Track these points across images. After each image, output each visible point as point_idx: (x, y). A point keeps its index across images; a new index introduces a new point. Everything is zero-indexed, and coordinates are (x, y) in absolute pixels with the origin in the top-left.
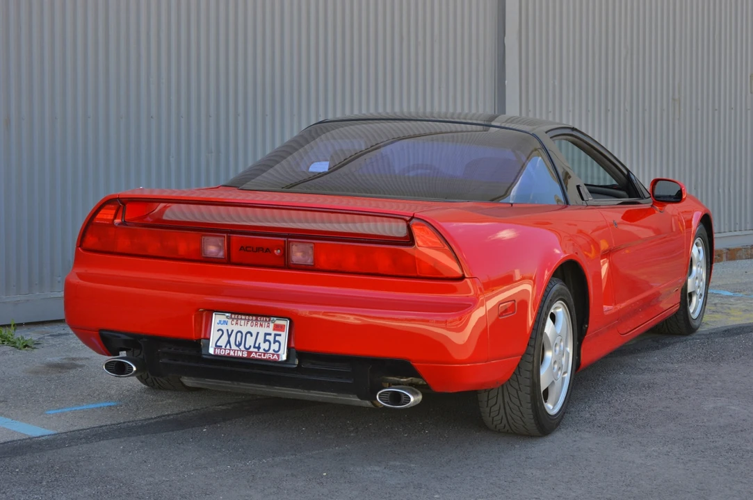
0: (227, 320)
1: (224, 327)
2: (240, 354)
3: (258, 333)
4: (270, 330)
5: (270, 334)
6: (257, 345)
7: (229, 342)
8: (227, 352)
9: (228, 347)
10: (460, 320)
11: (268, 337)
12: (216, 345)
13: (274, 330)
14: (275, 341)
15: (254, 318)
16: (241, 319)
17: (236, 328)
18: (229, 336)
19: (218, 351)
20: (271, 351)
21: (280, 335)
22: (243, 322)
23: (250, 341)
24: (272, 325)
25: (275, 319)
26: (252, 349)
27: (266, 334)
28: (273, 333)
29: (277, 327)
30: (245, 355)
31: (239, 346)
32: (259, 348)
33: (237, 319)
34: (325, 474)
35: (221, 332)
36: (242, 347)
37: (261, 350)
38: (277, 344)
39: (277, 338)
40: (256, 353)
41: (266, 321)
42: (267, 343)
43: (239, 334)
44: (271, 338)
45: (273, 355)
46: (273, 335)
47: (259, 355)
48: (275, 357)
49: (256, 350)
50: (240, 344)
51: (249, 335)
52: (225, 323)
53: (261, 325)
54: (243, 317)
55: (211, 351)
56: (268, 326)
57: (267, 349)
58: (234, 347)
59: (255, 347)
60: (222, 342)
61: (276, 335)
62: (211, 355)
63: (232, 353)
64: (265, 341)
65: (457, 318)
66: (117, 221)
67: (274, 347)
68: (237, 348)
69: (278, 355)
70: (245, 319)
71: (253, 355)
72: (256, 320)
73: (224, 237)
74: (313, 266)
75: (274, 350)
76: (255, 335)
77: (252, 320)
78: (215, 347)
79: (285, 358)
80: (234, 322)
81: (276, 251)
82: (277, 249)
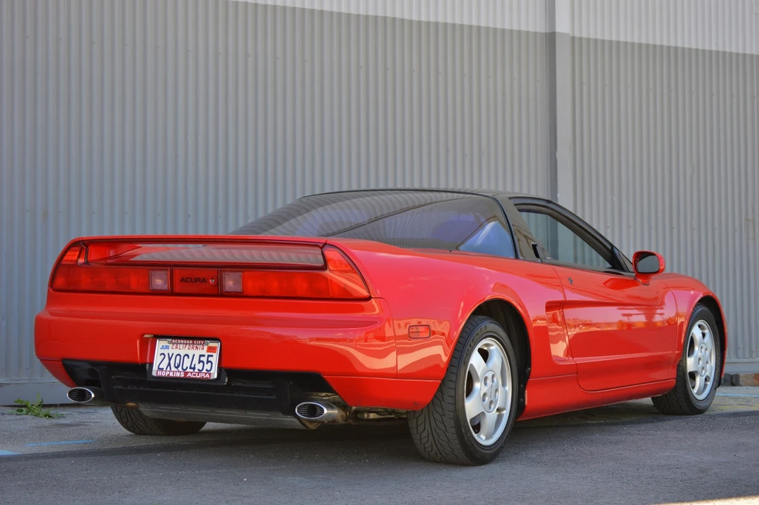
0: (168, 345)
1: (166, 352)
2: (178, 375)
3: (194, 355)
4: (204, 352)
5: (204, 356)
6: (193, 366)
7: (169, 364)
8: (168, 373)
9: (169, 369)
11: (202, 359)
12: (159, 368)
13: (208, 351)
14: (208, 362)
15: (191, 342)
16: (180, 343)
17: (176, 352)
18: (170, 359)
19: (160, 373)
20: (204, 371)
21: (212, 356)
22: (182, 346)
23: (187, 363)
24: (206, 347)
25: (209, 342)
26: (188, 370)
27: (201, 356)
28: (206, 354)
29: (211, 349)
30: (182, 376)
31: (177, 368)
32: (194, 368)
33: (177, 344)
34: (245, 480)
35: (163, 356)
36: (180, 369)
37: (196, 370)
38: (210, 364)
39: (210, 359)
40: (191, 373)
41: (201, 344)
42: (201, 363)
43: (178, 357)
44: (204, 359)
45: (206, 374)
46: (206, 356)
47: (194, 375)
48: (208, 376)
49: (192, 370)
50: (179, 366)
51: (186, 357)
52: (167, 347)
53: (197, 348)
54: (182, 342)
55: (154, 374)
56: (203, 349)
57: (201, 369)
58: (173, 369)
59: (191, 368)
60: (164, 365)
61: (209, 356)
62: (154, 377)
63: (171, 375)
64: (200, 362)
66: (81, 261)
67: (207, 366)
68: (176, 370)
69: (210, 374)
70: (184, 343)
71: (189, 375)
72: (193, 343)
73: (168, 270)
74: (243, 292)
75: (207, 370)
76: (191, 357)
77: (189, 344)
78: (157, 369)
79: (216, 376)
80: (174, 347)
81: (210, 280)
82: (212, 279)
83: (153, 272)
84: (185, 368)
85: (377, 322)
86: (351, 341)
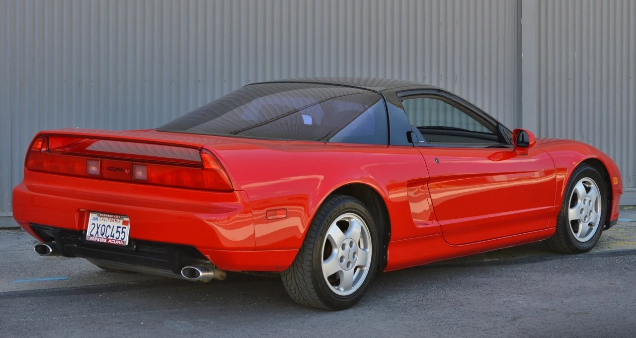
0: (97, 217)
1: (96, 222)
2: (102, 240)
3: (114, 226)
4: (120, 224)
5: (120, 227)
6: (112, 235)
7: (97, 232)
8: (96, 239)
9: (97, 236)
10: (229, 219)
11: (119, 229)
12: (91, 235)
13: (123, 224)
14: (123, 232)
15: (112, 216)
16: (105, 217)
17: (102, 223)
18: (98, 228)
19: (91, 239)
20: (120, 239)
21: (125, 228)
22: (106, 218)
23: (109, 232)
24: (122, 221)
25: (123, 217)
26: (110, 237)
27: (118, 227)
28: (122, 226)
29: (125, 223)
30: (105, 241)
31: (102, 235)
32: (113, 236)
33: (103, 217)
34: (142, 323)
35: (93, 225)
36: (104, 236)
37: (115, 238)
38: (123, 234)
39: (124, 230)
40: (111, 240)
41: (118, 218)
42: (118, 233)
43: (103, 227)
44: (120, 230)
45: (120, 241)
46: (122, 228)
47: (113, 241)
48: (122, 243)
49: (112, 238)
50: (103, 234)
51: (109, 227)
52: (97, 219)
53: (116, 221)
54: (106, 215)
55: (87, 239)
56: (120, 222)
57: (117, 237)
58: (100, 236)
59: (111, 236)
60: (94, 233)
61: (123, 228)
62: (87, 241)
63: (98, 240)
64: (117, 231)
65: (226, 217)
66: (43, 149)
67: (122, 236)
68: (101, 236)
69: (123, 242)
70: (107, 217)
71: (110, 241)
72: (113, 218)
73: (98, 160)
74: (147, 181)
75: (121, 238)
76: (112, 228)
77: (111, 217)
78: (89, 235)
79: (127, 244)
80: (101, 219)
81: (126, 171)
82: (127, 169)
83: (89, 162)
84: (107, 236)
85: (236, 209)
86: (218, 221)
